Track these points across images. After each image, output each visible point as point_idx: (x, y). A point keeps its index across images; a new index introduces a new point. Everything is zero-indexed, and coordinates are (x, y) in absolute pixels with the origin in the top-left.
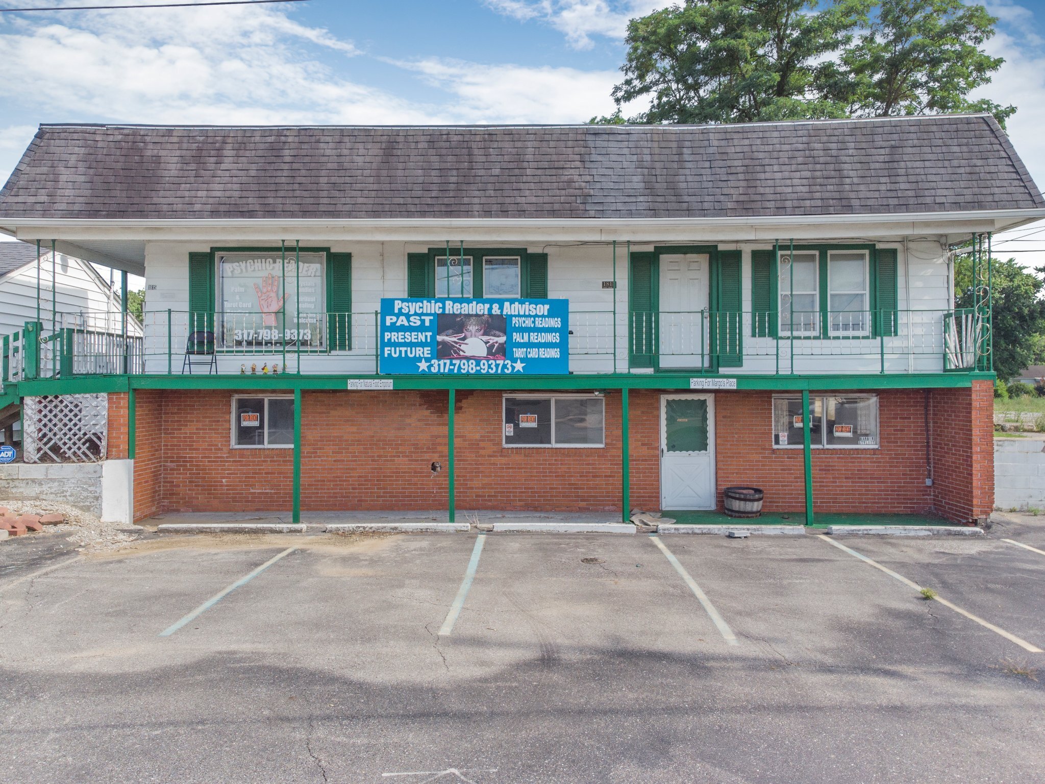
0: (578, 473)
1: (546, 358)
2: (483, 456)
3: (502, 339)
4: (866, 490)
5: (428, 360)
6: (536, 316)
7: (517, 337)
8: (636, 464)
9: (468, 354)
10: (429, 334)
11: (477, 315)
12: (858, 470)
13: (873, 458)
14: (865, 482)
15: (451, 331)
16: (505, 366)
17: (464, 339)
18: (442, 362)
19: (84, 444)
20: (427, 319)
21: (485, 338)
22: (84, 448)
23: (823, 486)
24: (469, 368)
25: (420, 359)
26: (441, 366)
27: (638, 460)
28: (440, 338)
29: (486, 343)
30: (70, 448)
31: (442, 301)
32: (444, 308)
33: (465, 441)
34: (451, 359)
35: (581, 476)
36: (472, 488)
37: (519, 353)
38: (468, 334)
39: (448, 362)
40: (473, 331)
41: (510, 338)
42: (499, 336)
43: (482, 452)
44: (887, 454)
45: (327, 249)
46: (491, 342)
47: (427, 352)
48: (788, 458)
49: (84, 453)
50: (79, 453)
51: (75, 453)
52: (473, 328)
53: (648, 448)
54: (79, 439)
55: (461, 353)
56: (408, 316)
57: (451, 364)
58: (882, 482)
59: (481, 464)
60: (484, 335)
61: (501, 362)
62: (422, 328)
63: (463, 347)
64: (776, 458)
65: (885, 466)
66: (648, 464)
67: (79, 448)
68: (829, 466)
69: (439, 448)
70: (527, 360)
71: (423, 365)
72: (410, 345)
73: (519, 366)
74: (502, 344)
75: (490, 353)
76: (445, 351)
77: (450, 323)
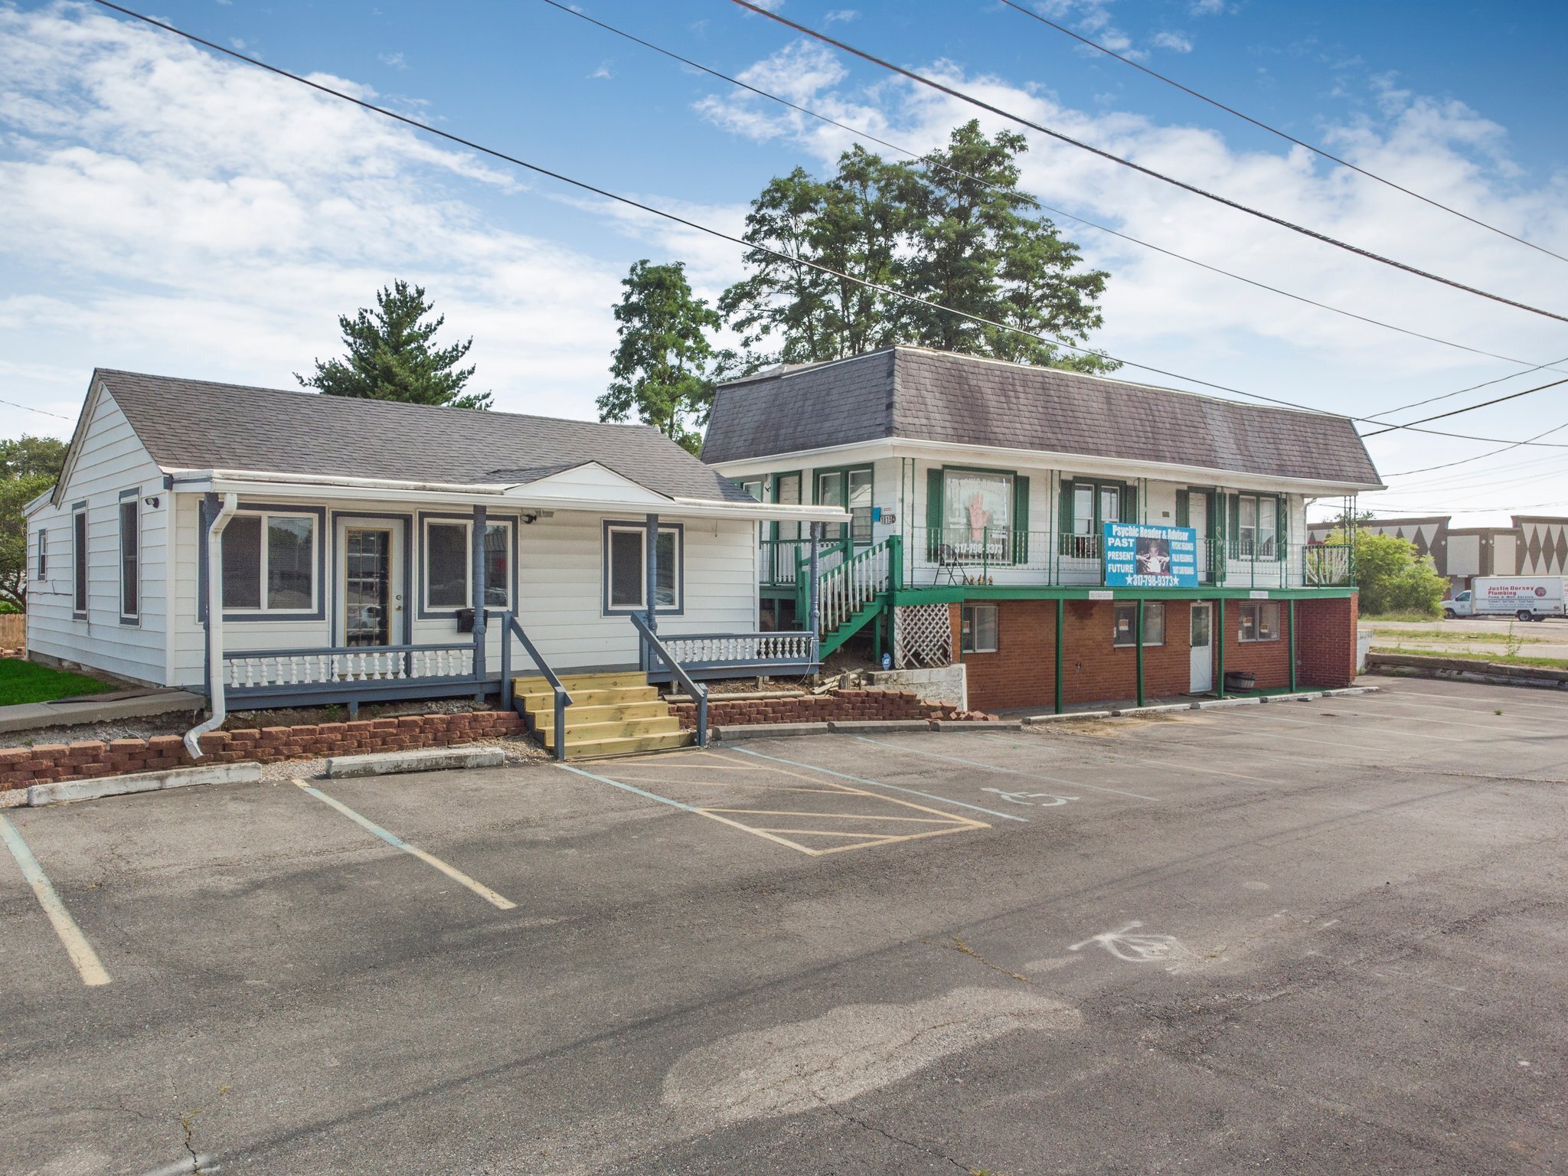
1: (1188, 575)
2: (1104, 655)
3: (1167, 559)
5: (1132, 575)
6: (1182, 541)
7: (1176, 558)
9: (1151, 571)
11: (1156, 540)
15: (1143, 552)
17: (1149, 558)
19: (938, 650)
20: (1131, 541)
21: (1160, 558)
22: (939, 654)
24: (1152, 581)
25: (1126, 574)
26: (1138, 581)
28: (1138, 557)
29: (1160, 562)
30: (927, 655)
31: (1140, 526)
33: (1094, 642)
34: (1143, 574)
37: (1175, 570)
38: (1151, 554)
40: (1154, 552)
42: (1166, 557)
43: (1103, 651)
45: (1015, 472)
46: (1162, 561)
47: (1129, 568)
49: (939, 659)
50: (935, 658)
51: (931, 659)
52: (1153, 549)
54: (934, 645)
55: (1148, 570)
56: (1121, 538)
60: (1158, 555)
62: (1128, 549)
63: (1149, 565)
67: (935, 654)
69: (1080, 649)
70: (1179, 576)
71: (1129, 579)
72: (1122, 562)
73: (1176, 580)
74: (1168, 563)
75: (1162, 570)
76: (1140, 568)
77: (1142, 545)
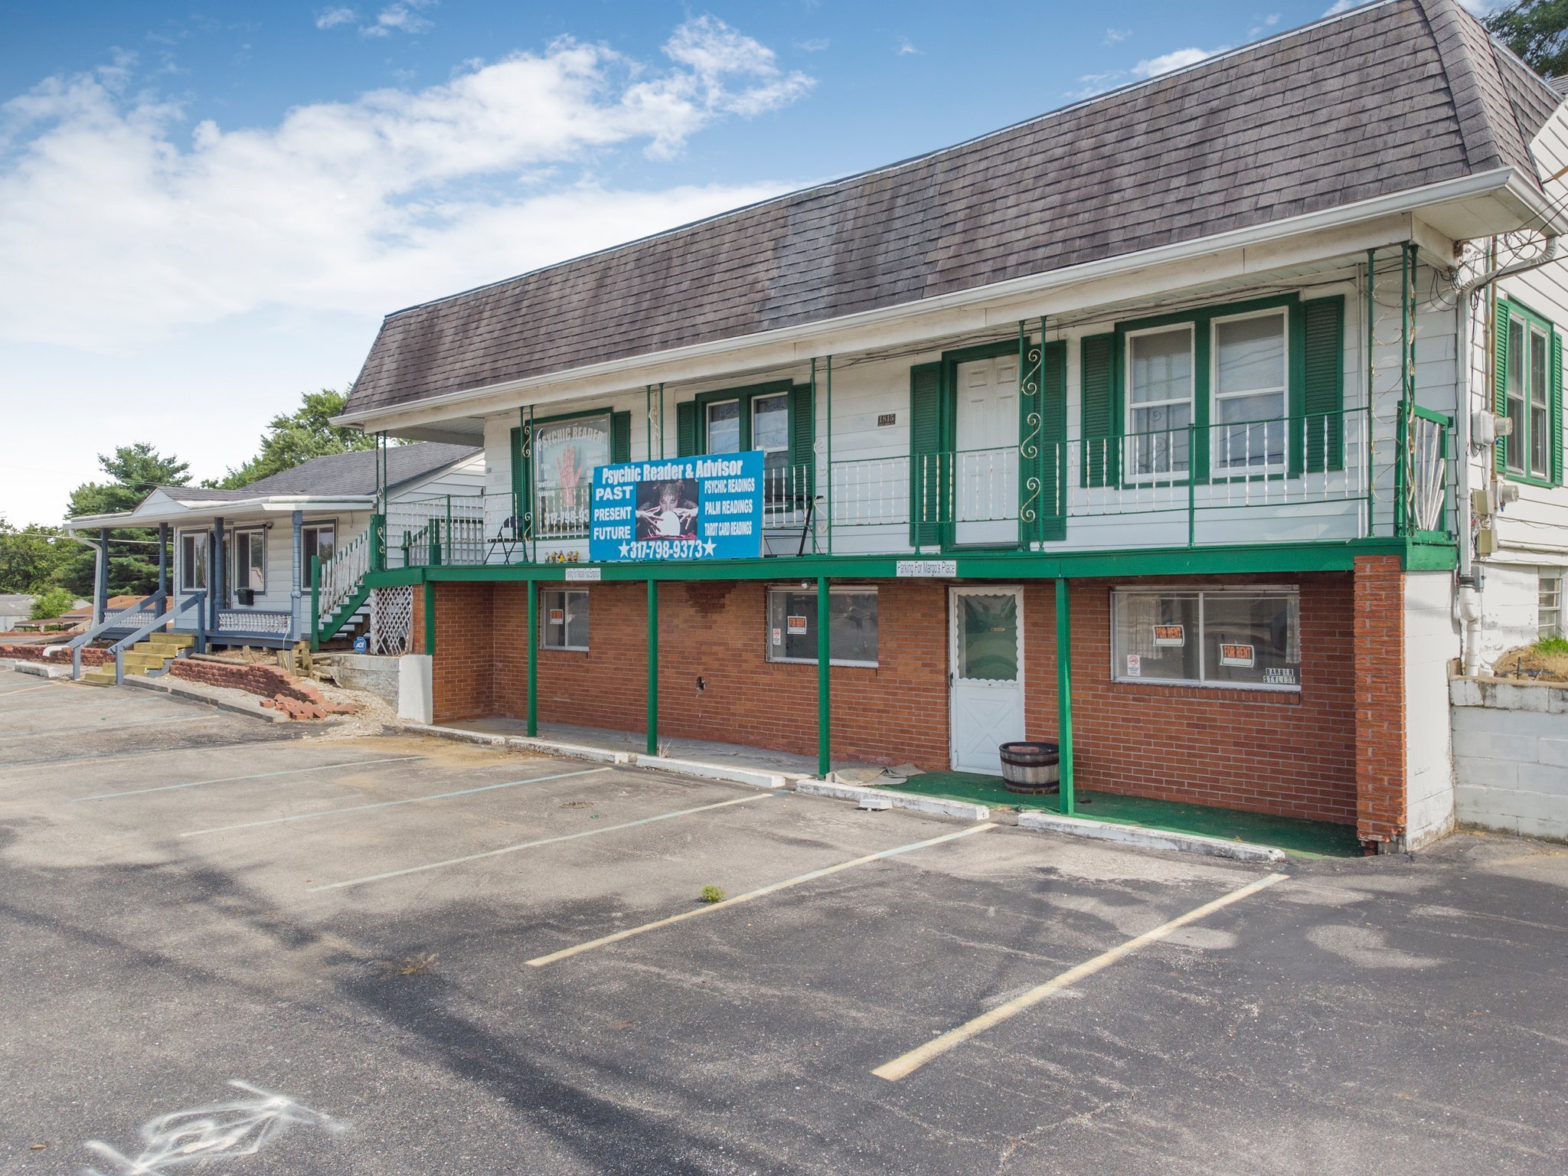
0: (846, 702)
1: (737, 536)
2: (745, 672)
3: (694, 512)
4: (1274, 771)
5: (628, 542)
6: (729, 477)
7: (710, 508)
8: (916, 695)
9: (663, 533)
10: (629, 508)
11: (672, 481)
12: (1258, 731)
13: (1287, 710)
14: (1272, 755)
15: (648, 504)
16: (696, 549)
17: (659, 513)
18: (640, 544)
20: (628, 489)
21: (679, 511)
23: (1194, 755)
24: (663, 551)
25: (620, 542)
26: (638, 550)
27: (918, 689)
28: (638, 514)
29: (680, 517)
31: (640, 465)
32: (642, 474)
33: (728, 650)
34: (648, 540)
35: (849, 708)
36: (735, 715)
37: (710, 529)
38: (664, 506)
39: (644, 543)
40: (668, 502)
41: (702, 510)
42: (691, 508)
43: (745, 666)
44: (1314, 704)
45: (610, 410)
46: (685, 515)
47: (624, 532)
48: (1134, 699)
52: (668, 498)
53: (931, 672)
55: (657, 532)
56: (613, 487)
57: (649, 547)
58: (1303, 758)
59: (744, 683)
60: (678, 507)
61: (692, 543)
62: (622, 503)
63: (659, 524)
64: (1114, 698)
65: (1309, 728)
66: (932, 697)
68: (1205, 719)
69: (704, 659)
70: (715, 539)
71: (624, 549)
72: (614, 523)
73: (710, 547)
74: (694, 519)
75: (683, 531)
76: (643, 530)
77: (647, 494)
